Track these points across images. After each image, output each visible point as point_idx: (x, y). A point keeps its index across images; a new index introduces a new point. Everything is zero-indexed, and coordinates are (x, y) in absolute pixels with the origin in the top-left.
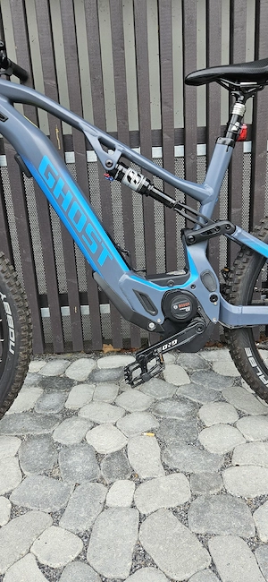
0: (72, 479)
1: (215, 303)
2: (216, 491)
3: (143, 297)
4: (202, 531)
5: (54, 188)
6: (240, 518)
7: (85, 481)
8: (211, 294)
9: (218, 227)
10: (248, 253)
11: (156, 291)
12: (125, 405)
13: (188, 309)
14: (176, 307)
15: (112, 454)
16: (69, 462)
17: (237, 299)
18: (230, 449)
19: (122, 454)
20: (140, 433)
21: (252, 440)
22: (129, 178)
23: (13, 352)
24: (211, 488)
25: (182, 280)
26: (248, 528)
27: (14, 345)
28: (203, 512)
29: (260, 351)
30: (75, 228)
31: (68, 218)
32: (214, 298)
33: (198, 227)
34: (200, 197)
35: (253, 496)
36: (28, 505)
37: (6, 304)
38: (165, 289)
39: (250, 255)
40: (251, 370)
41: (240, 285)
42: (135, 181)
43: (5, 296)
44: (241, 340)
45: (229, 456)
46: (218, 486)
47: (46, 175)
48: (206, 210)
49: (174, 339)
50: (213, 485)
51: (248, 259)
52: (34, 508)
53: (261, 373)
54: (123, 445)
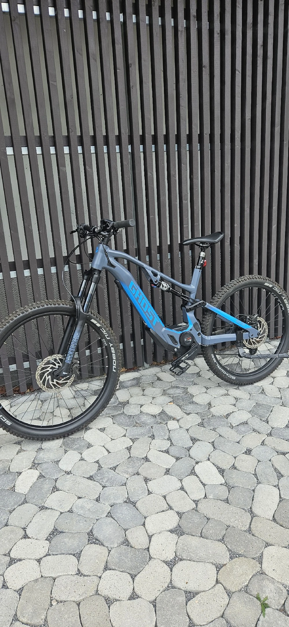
0: (149, 425)
1: (200, 336)
2: (210, 416)
3: (172, 337)
4: (212, 428)
5: (135, 294)
6: (223, 421)
7: (155, 425)
8: (198, 333)
9: (200, 304)
10: (211, 312)
11: (176, 334)
12: (150, 394)
13: (190, 340)
14: (186, 340)
15: (159, 413)
16: (142, 420)
17: (207, 333)
18: (209, 401)
19: (163, 412)
20: (166, 404)
21: (216, 396)
22: (163, 286)
23: (115, 371)
24: (208, 415)
25: (186, 328)
26: (227, 423)
27: (115, 367)
28: (209, 423)
29: (216, 355)
30: (143, 311)
31: (140, 306)
32: (199, 334)
33: (190, 304)
34: (190, 291)
35: (225, 414)
36: (136, 437)
37: (112, 348)
38: (180, 332)
39: (211, 313)
40: (214, 364)
41: (208, 327)
42: (165, 287)
43: (112, 345)
44: (210, 351)
45: (210, 404)
46: (210, 414)
47: (132, 289)
48: (193, 296)
49: (187, 354)
50: (208, 414)
51: (211, 315)
52: (141, 437)
53: (218, 365)
54: (161, 410)
